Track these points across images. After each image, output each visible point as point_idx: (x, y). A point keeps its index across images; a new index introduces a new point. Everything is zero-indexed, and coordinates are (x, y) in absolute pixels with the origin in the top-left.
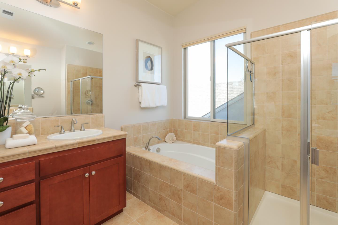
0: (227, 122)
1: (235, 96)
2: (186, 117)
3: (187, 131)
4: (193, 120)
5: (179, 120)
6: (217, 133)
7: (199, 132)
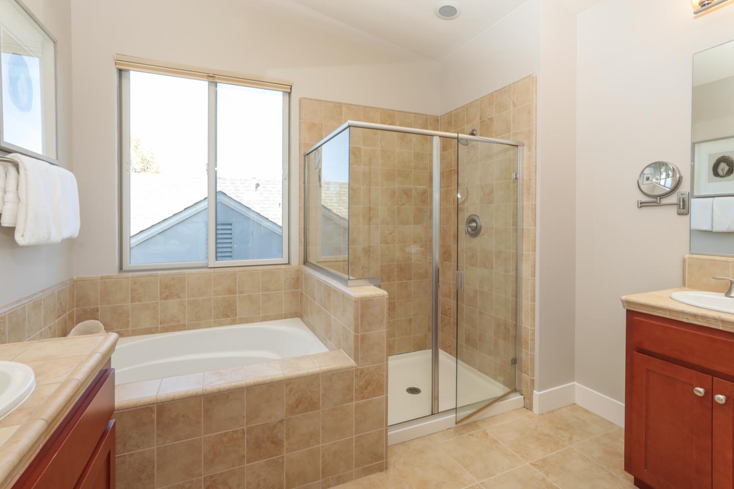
0: (347, 259)
1: (334, 211)
2: (125, 268)
3: (137, 303)
4: (160, 272)
5: (102, 278)
6: (231, 291)
7: (181, 298)
